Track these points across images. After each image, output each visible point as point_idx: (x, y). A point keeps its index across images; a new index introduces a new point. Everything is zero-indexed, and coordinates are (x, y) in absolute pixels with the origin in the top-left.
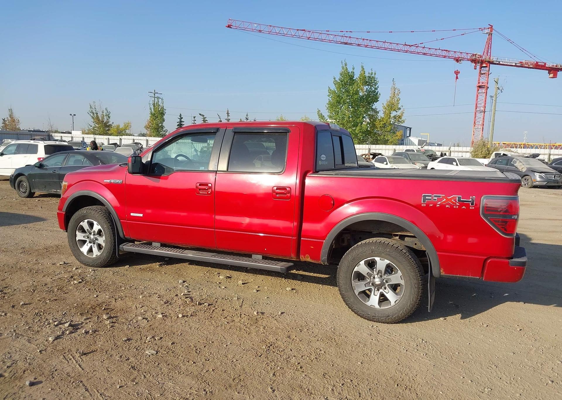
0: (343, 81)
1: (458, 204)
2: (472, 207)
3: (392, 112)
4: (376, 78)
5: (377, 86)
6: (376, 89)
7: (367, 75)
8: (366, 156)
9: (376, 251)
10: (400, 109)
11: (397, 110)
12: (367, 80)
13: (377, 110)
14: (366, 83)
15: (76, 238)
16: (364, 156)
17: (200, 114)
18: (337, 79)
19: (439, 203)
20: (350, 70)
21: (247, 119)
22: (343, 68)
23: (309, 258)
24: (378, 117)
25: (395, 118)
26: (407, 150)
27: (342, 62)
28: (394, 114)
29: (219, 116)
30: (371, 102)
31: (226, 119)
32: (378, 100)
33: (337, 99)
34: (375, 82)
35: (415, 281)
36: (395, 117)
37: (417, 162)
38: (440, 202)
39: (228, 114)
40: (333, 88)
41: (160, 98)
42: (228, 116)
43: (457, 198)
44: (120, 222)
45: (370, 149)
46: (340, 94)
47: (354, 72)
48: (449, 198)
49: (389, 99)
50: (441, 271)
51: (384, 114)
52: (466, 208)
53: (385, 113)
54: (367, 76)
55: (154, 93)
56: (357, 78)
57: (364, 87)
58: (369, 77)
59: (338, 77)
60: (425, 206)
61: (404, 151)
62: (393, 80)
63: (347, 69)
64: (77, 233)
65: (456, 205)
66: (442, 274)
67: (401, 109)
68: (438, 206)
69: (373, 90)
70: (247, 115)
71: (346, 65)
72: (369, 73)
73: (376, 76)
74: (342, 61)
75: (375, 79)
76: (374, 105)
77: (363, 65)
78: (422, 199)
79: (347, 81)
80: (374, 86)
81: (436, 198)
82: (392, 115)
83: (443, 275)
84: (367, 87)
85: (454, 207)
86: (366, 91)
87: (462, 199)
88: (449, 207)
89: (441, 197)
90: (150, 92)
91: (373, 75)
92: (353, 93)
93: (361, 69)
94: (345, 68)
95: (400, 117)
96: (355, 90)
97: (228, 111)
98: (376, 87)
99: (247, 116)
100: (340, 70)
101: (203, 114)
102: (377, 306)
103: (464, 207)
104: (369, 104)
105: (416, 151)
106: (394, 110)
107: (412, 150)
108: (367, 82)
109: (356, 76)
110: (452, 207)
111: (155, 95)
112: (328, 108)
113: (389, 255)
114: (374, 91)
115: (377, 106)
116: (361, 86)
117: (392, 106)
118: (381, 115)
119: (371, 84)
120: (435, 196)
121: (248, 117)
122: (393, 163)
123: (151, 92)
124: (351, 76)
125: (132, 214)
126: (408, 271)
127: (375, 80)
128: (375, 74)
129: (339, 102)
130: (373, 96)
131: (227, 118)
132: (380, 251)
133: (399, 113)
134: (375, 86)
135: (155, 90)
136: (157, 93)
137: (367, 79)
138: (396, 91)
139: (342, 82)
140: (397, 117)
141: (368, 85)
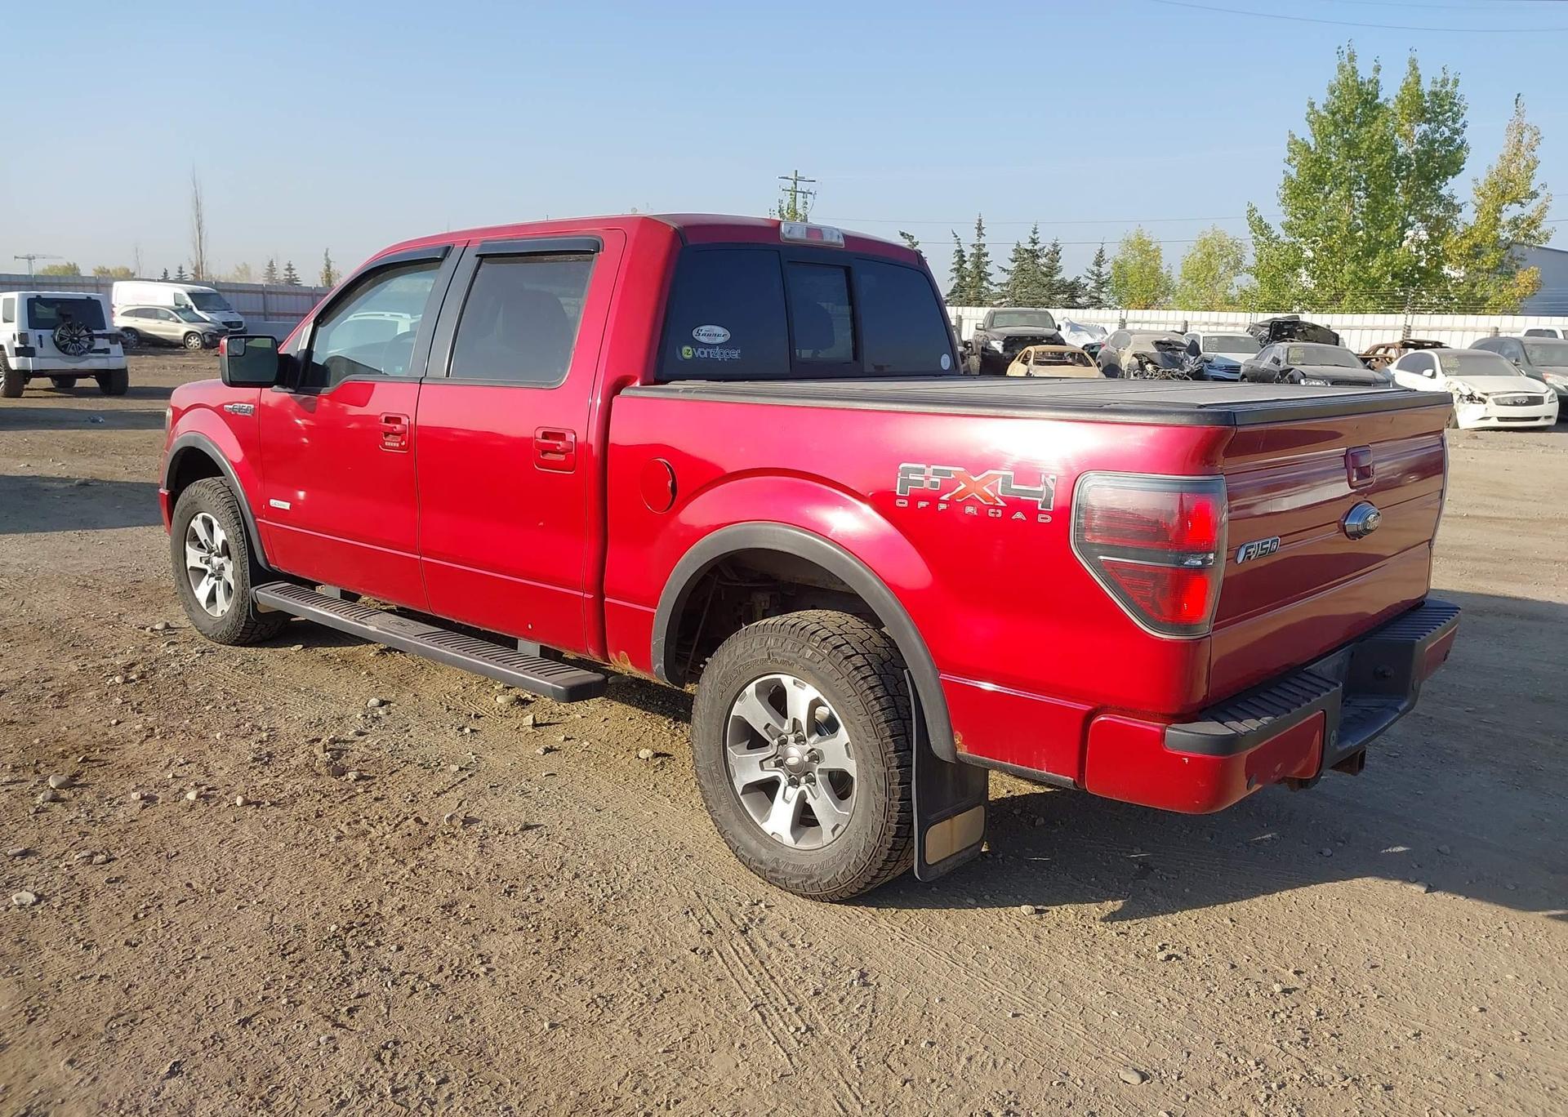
0: (1338, 112)
1: (1002, 504)
2: (1044, 516)
3: (1504, 208)
4: (1458, 96)
5: (1461, 121)
6: (1456, 132)
7: (1426, 87)
8: (1386, 352)
9: (778, 654)
10: (1534, 195)
11: (1524, 200)
12: (1428, 104)
13: (1456, 202)
14: (1421, 114)
15: (188, 562)
16: (1381, 352)
17: (902, 234)
18: (1318, 107)
19: (945, 498)
20: (1365, 73)
21: (1034, 242)
22: (1342, 68)
23: (629, 664)
24: (1455, 223)
25: (1517, 225)
26: (1530, 333)
27: (1340, 51)
28: (1511, 211)
29: (956, 236)
30: (1437, 176)
31: (973, 246)
32: (1462, 167)
33: (1314, 170)
34: (1455, 109)
35: (880, 768)
36: (1515, 223)
37: (1550, 371)
38: (948, 495)
39: (980, 228)
40: (1306, 134)
41: (811, 193)
42: (980, 235)
43: (1000, 480)
44: (255, 522)
45: (1408, 330)
46: (1323, 155)
47: (1378, 82)
48: (976, 479)
49: (1496, 164)
50: (957, 740)
51: (1477, 214)
52: (1024, 519)
53: (1480, 208)
54: (1426, 91)
55: (794, 177)
56: (1387, 100)
57: (1417, 128)
58: (1435, 94)
59: (1322, 98)
60: (906, 505)
61: (1521, 335)
62: (1517, 100)
63: (1354, 72)
64: (187, 550)
65: (997, 507)
66: (959, 752)
67: (1538, 195)
68: (942, 506)
69: (1446, 135)
70: (1036, 229)
71: (1352, 58)
72: (1435, 82)
73: (1459, 91)
74: (1339, 48)
75: (1456, 101)
76: (1447, 184)
77: (1416, 55)
78: (899, 480)
79: (1353, 111)
80: (1449, 123)
81: (938, 480)
82: (1506, 217)
83: (962, 756)
84: (1425, 127)
85: (991, 515)
86: (1420, 142)
87: (1014, 484)
88: (975, 514)
89: (953, 476)
90: (784, 178)
91: (1449, 88)
92: (1369, 147)
93: (1408, 68)
94: (1349, 68)
95: (1533, 222)
96: (1376, 137)
97: (980, 220)
98: (1457, 126)
99: (1035, 233)
100: (1333, 76)
101: (910, 234)
102: (787, 838)
103: (1019, 515)
104: (1429, 181)
105: (1560, 336)
106: (1515, 200)
107: (1548, 331)
108: (1425, 111)
109: (1390, 92)
110: (983, 510)
111: (796, 184)
112: (1284, 200)
113: (810, 669)
114: (1450, 141)
115: (1458, 187)
116: (1403, 125)
117: (1504, 190)
118: (1468, 217)
119: (1440, 117)
120: (936, 473)
121: (1036, 236)
122: (1455, 372)
123: (787, 178)
124: (1368, 94)
125: (273, 502)
126: (860, 729)
127: (1455, 105)
128: (1456, 83)
129: (1318, 180)
130: (1445, 156)
131: (976, 242)
132: (787, 654)
133: (1530, 209)
134: (1454, 121)
135: (796, 171)
136: (802, 179)
137: (1426, 102)
138: (1527, 135)
139: (1334, 114)
140: (1523, 221)
141: (1428, 121)
